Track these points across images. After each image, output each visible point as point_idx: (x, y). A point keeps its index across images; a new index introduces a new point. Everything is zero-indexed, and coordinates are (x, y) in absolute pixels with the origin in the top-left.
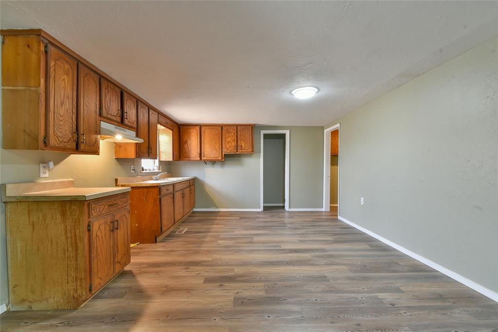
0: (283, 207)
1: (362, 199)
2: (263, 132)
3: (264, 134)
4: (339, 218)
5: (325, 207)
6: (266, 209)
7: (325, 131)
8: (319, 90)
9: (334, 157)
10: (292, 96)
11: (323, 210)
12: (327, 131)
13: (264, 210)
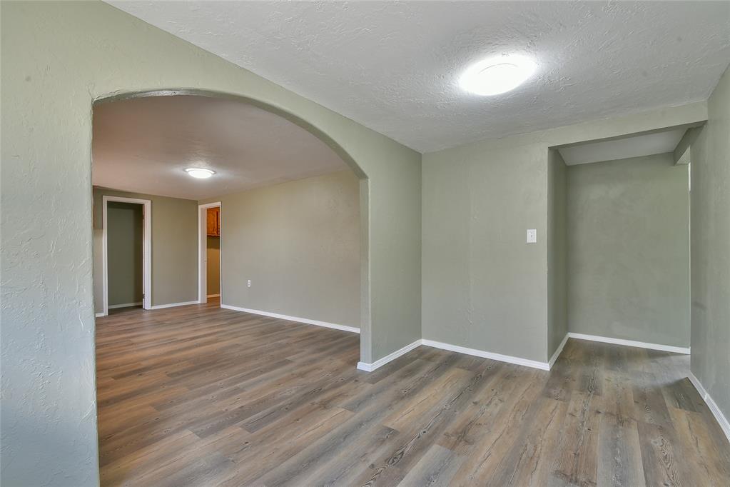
0: (141, 307)
1: (249, 281)
2: (106, 199)
3: (108, 202)
4: (222, 306)
5: (201, 298)
6: (111, 312)
7: (200, 207)
8: (215, 173)
9: (213, 239)
10: (185, 173)
11: (199, 302)
12: (202, 208)
13: (109, 314)
